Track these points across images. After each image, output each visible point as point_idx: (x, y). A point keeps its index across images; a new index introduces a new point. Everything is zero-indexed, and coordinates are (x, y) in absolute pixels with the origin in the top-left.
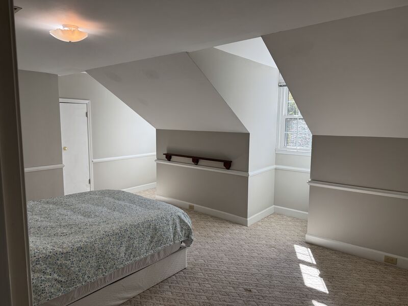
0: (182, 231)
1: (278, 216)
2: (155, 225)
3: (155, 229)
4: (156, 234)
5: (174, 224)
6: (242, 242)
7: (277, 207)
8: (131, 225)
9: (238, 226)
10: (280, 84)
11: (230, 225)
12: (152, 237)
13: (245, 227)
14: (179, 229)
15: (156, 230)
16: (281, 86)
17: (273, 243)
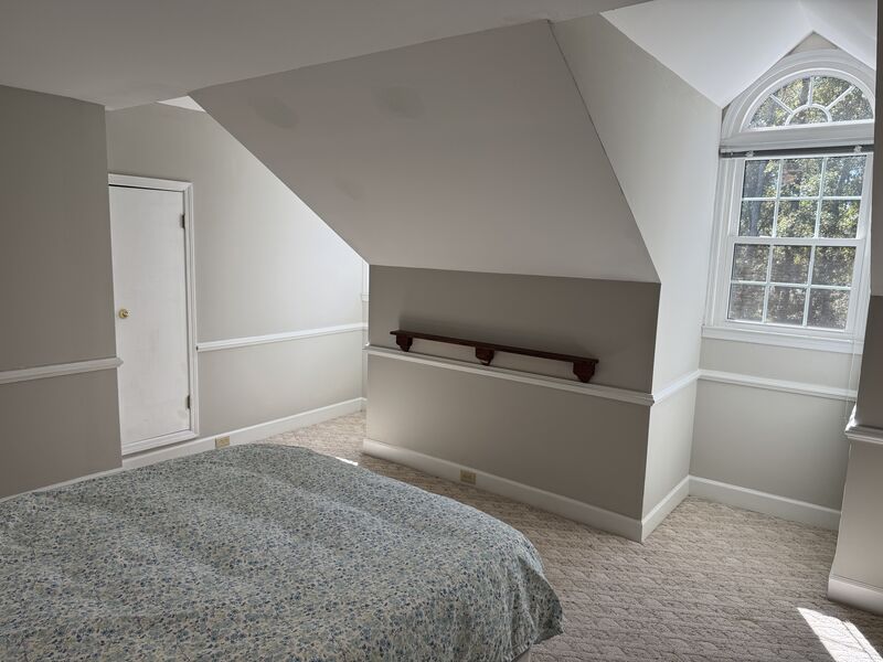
0: (532, 609)
1: (705, 504)
2: (465, 606)
3: (466, 621)
4: (468, 638)
5: (513, 589)
6: (651, 601)
7: (698, 479)
8: (396, 620)
9: (614, 542)
10: (723, 151)
11: (593, 539)
12: (457, 650)
13: (635, 545)
14: (525, 606)
15: (468, 624)
16: (725, 155)
17: (737, 601)
